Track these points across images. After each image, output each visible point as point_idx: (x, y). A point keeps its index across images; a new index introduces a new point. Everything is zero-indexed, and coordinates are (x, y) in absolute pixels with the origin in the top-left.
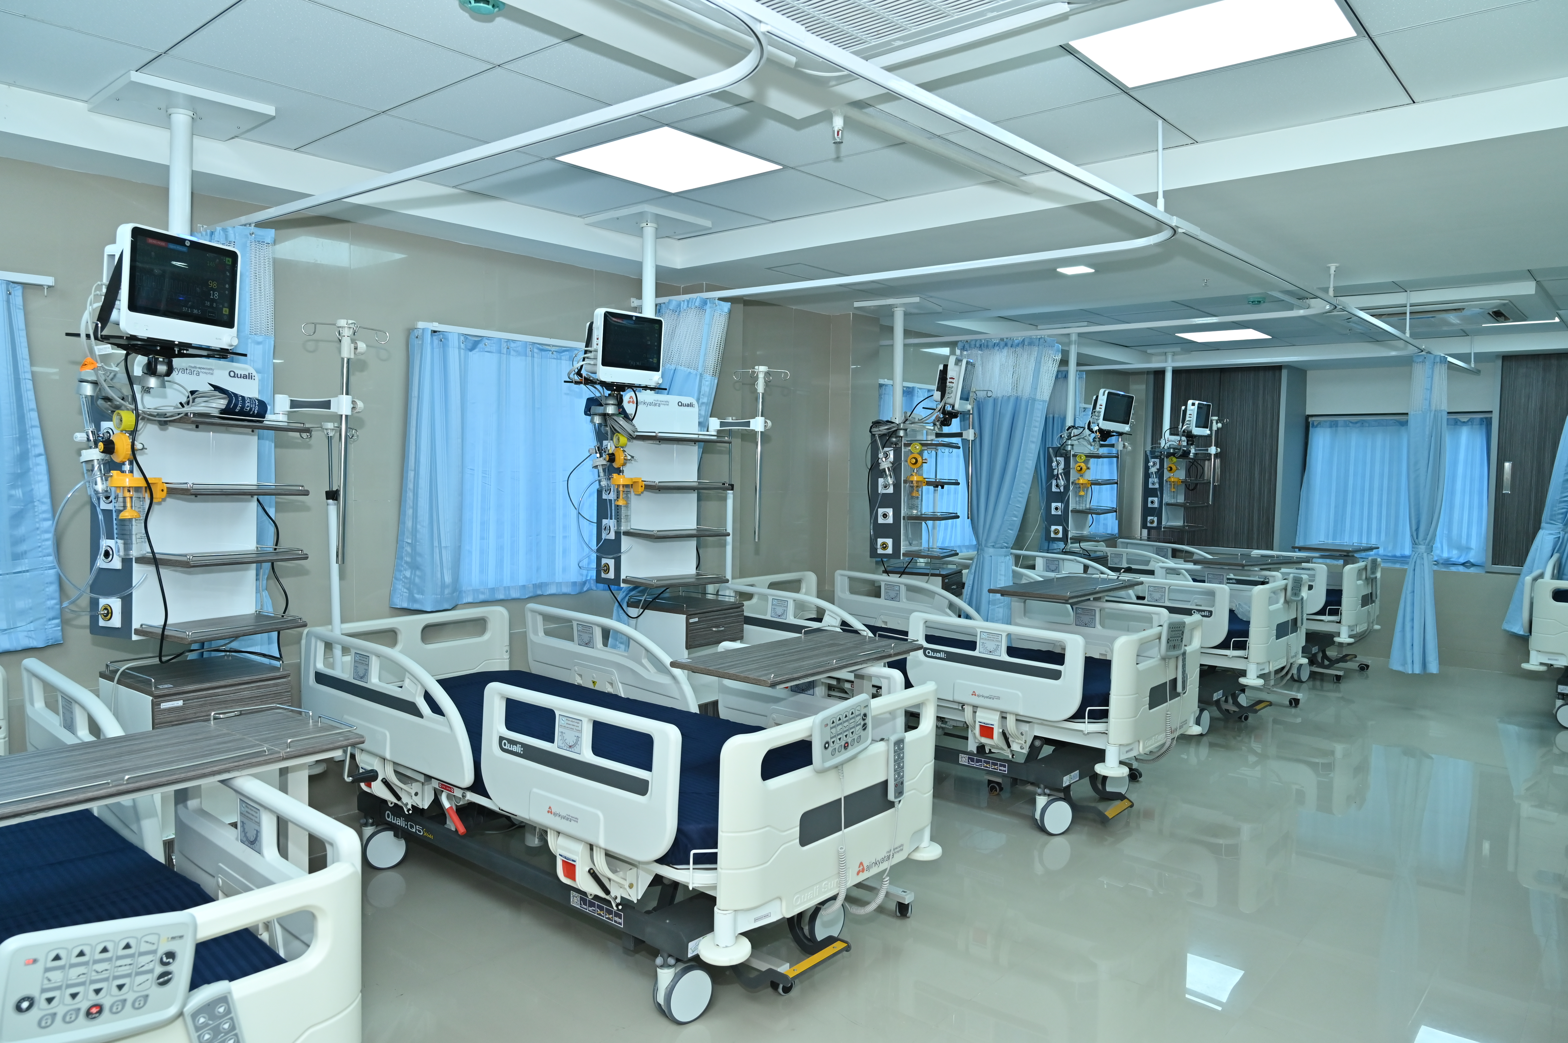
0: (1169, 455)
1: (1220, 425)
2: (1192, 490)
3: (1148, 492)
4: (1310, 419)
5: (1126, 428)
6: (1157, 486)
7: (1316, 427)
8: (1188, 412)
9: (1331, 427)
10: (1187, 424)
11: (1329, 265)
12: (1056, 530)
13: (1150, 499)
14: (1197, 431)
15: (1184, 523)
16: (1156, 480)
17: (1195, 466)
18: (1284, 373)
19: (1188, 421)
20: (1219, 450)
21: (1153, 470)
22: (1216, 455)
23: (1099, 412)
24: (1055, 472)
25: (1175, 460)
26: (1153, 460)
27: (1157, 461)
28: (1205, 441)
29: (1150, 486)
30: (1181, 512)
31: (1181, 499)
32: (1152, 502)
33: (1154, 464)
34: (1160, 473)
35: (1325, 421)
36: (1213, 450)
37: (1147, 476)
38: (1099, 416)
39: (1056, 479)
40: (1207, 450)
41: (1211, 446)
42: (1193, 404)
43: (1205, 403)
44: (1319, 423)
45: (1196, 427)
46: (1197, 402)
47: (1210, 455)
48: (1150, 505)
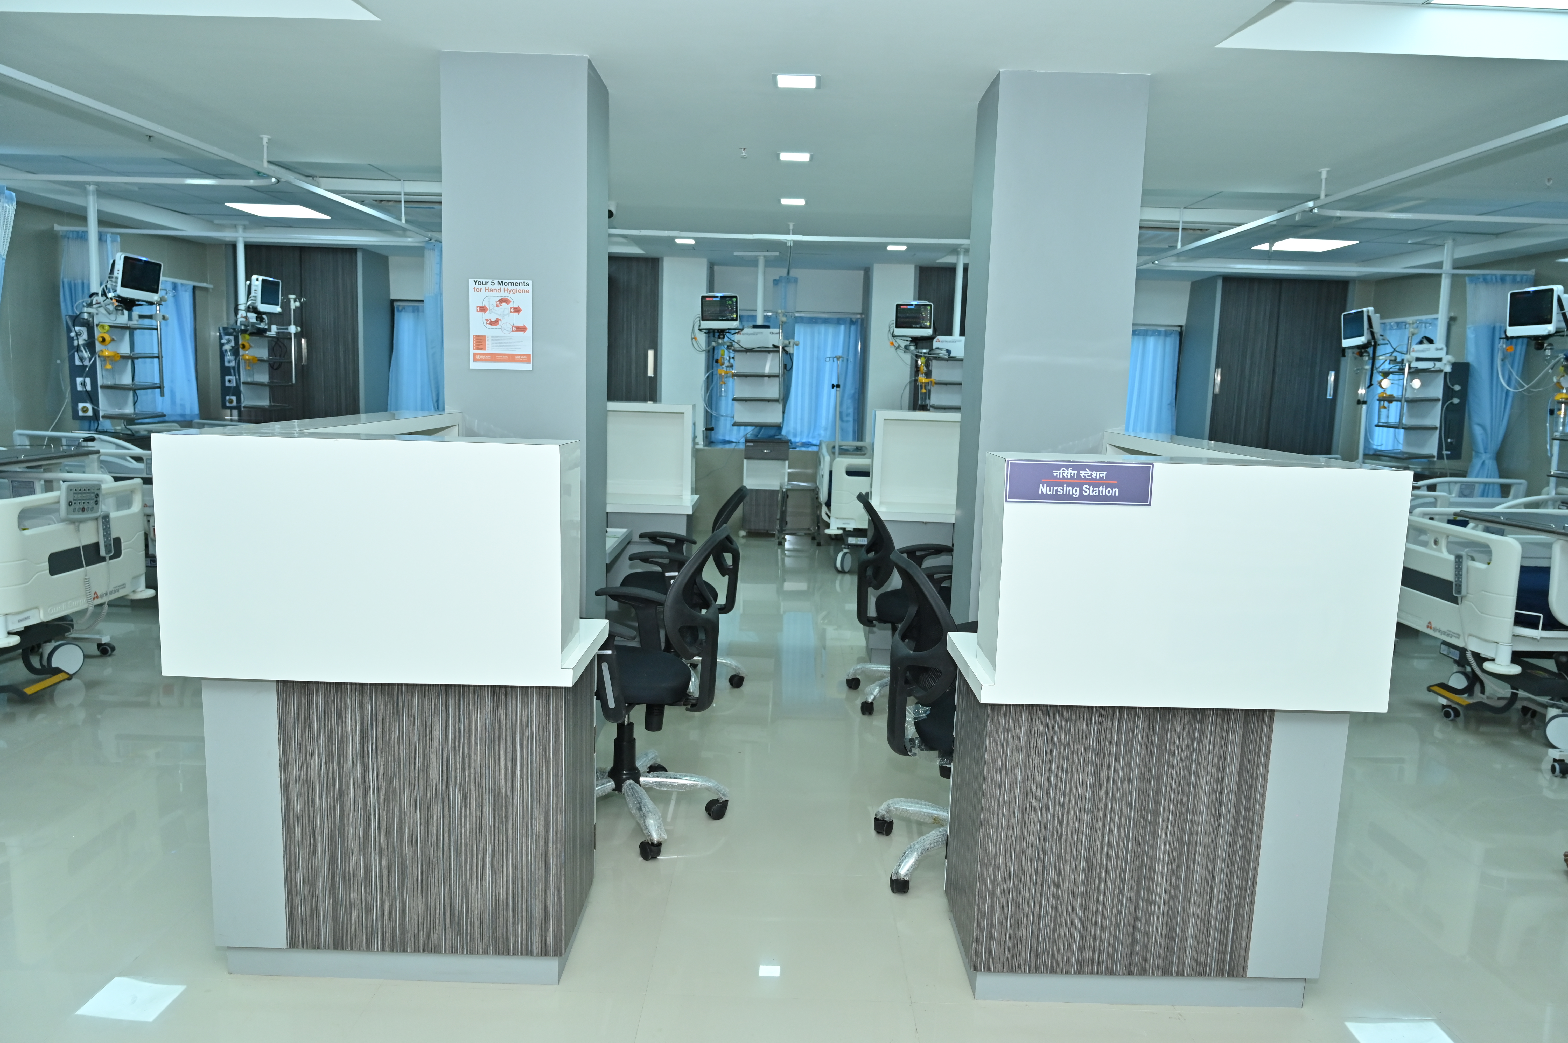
0: (244, 332)
1: (298, 304)
2: (276, 369)
3: (225, 371)
4: (396, 304)
5: (155, 297)
6: (233, 364)
7: (401, 311)
8: (253, 288)
9: (414, 312)
10: (252, 300)
11: (262, 136)
12: (84, 407)
13: (227, 378)
14: (263, 308)
15: (270, 402)
16: (232, 358)
17: (279, 345)
18: (360, 256)
19: (254, 297)
20: (299, 329)
21: (227, 347)
22: (299, 336)
23: (117, 278)
24: (76, 343)
25: (247, 337)
26: (227, 337)
27: (232, 338)
28: (281, 319)
29: (227, 364)
30: (266, 392)
31: (264, 378)
32: (230, 381)
33: (229, 341)
34: (235, 352)
35: (409, 306)
36: (293, 329)
37: (222, 354)
38: (116, 282)
39: (77, 352)
40: (287, 329)
41: (290, 324)
42: (257, 280)
43: (271, 279)
44: (404, 308)
45: (262, 302)
46: (261, 278)
47: (290, 334)
48: (227, 384)
